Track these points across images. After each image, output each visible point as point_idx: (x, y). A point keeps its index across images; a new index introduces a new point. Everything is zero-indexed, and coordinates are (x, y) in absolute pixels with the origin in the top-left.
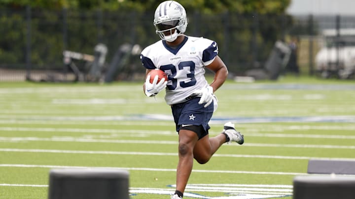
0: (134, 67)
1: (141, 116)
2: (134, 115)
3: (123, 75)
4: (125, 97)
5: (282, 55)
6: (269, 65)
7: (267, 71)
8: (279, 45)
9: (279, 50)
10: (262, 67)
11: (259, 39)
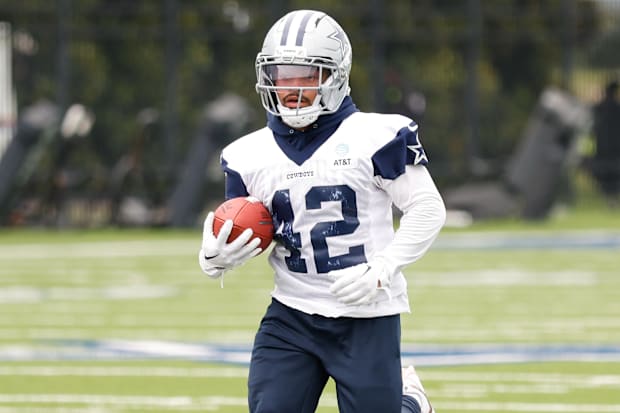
0: (65, 178)
1: (90, 344)
2: (70, 343)
3: (32, 206)
4: (41, 281)
5: (565, 137)
6: (520, 169)
7: (512, 191)
8: (553, 100)
9: (551, 118)
10: (494, 177)
11: (487, 81)
